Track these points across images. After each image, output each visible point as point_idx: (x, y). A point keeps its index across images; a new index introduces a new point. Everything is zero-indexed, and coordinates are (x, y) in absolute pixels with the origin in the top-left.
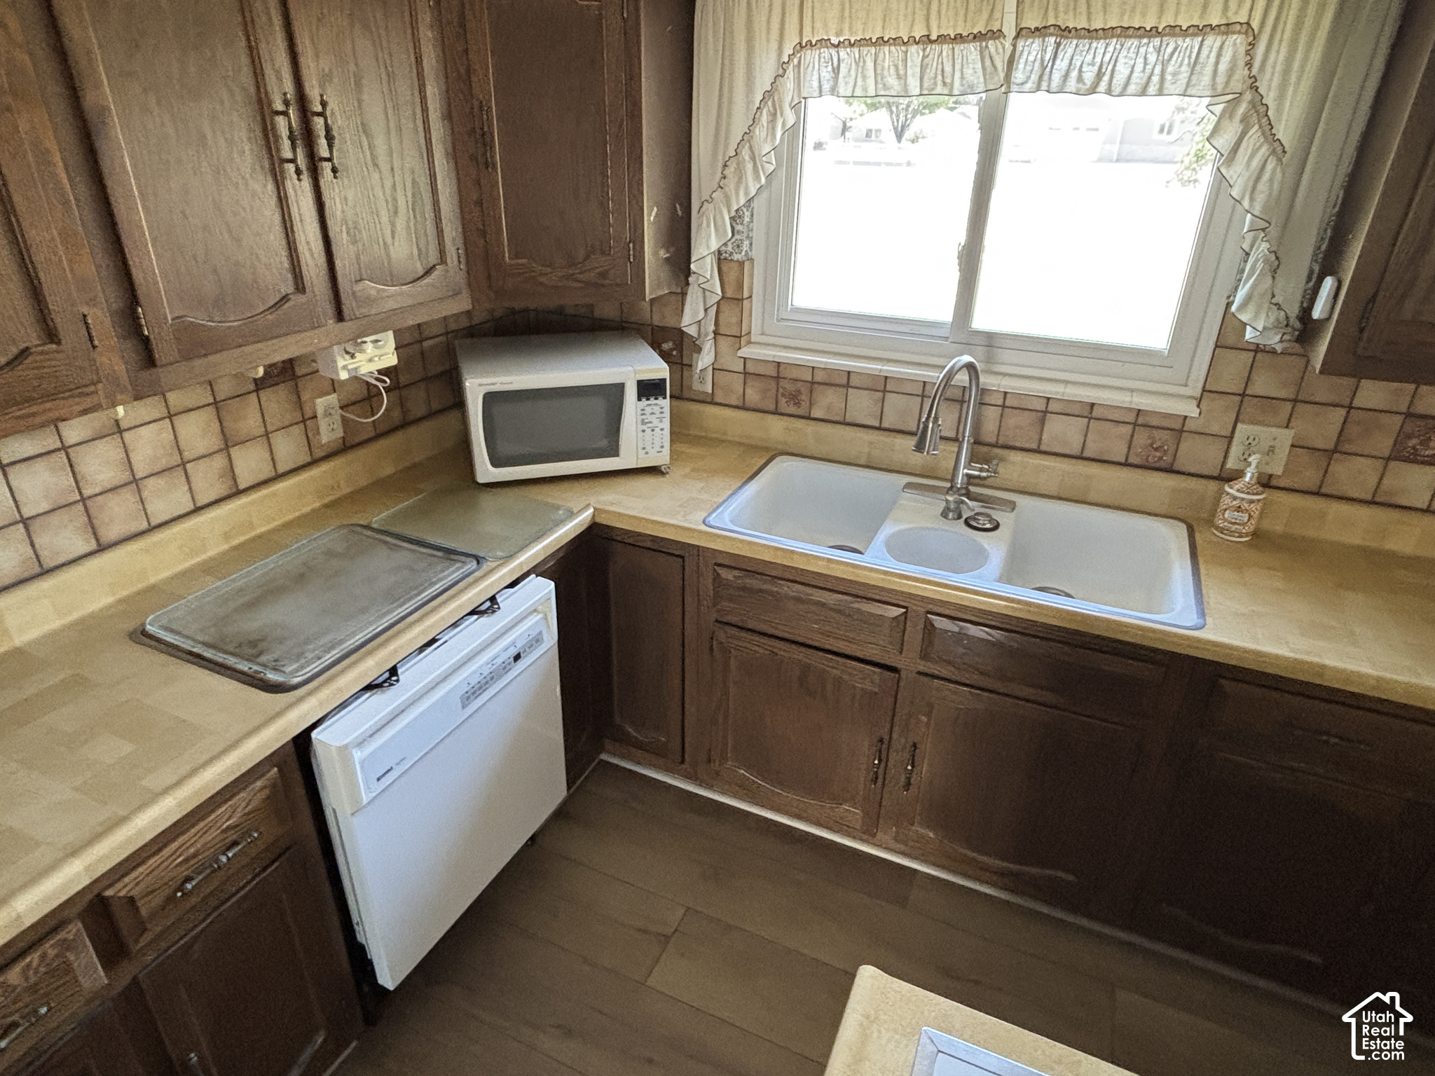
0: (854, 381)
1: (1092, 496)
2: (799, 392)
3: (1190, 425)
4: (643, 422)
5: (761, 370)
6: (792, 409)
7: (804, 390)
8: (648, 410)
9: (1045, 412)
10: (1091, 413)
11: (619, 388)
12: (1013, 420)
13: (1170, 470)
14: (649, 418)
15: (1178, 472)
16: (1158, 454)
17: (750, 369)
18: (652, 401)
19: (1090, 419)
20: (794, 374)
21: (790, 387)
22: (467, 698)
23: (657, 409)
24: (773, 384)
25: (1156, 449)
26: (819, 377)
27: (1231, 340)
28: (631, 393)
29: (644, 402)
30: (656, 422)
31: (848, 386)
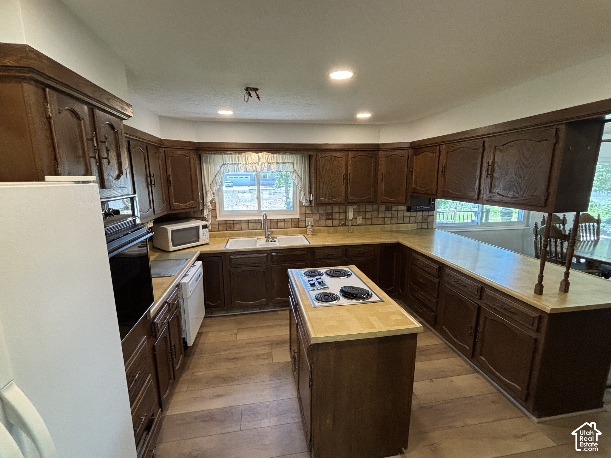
0: (242, 222)
1: (288, 234)
2: (231, 226)
3: (299, 220)
4: (204, 234)
5: (222, 223)
6: (230, 230)
7: (232, 225)
8: (204, 231)
9: (277, 221)
11: (198, 227)
12: (273, 224)
13: (298, 227)
14: (204, 233)
15: (300, 227)
16: (296, 225)
17: (219, 223)
18: (205, 229)
19: (285, 221)
20: (230, 222)
21: (229, 225)
22: (197, 281)
23: (206, 231)
24: (225, 225)
26: (235, 222)
27: (302, 206)
28: (201, 227)
29: (204, 230)
30: (206, 234)
31: (241, 223)
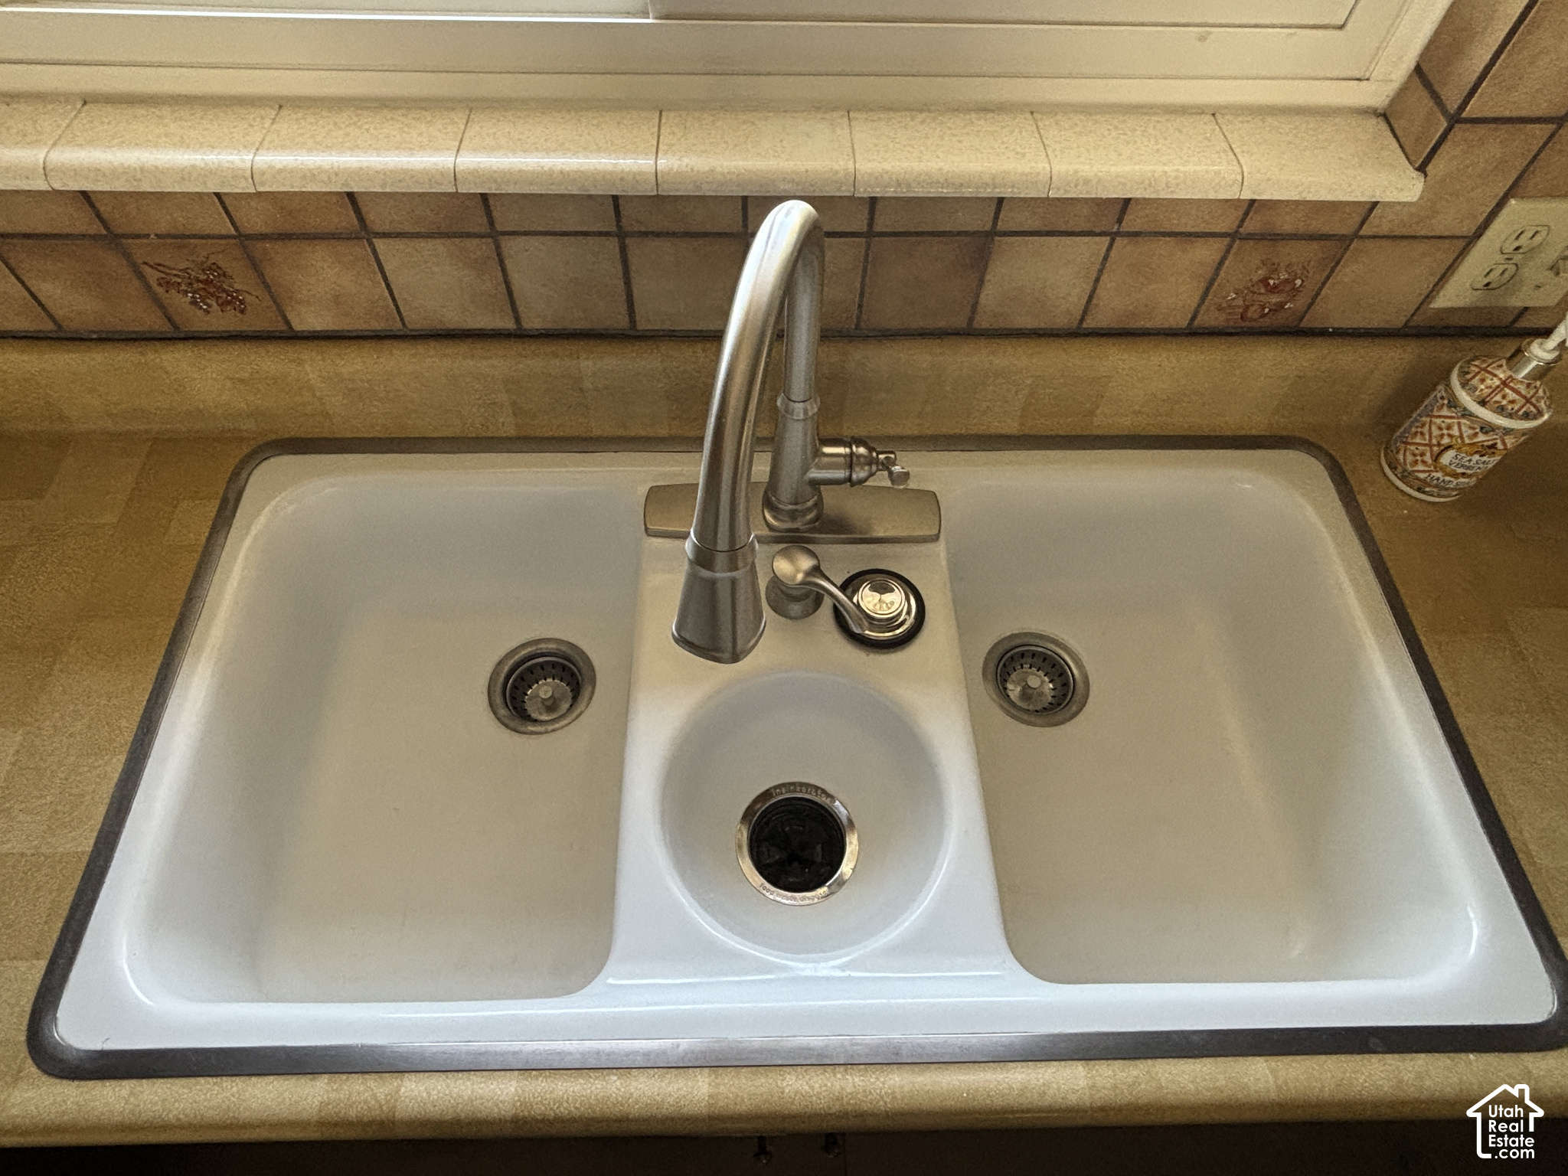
1: (1103, 422)
2: (214, 268)
3: (1382, 222)
6: (224, 321)
7: (228, 260)
9: (993, 233)
10: (1120, 221)
13: (1296, 332)
15: (1323, 333)
16: (1274, 299)
19: (1113, 236)
24: (111, 256)
25: (1274, 290)
